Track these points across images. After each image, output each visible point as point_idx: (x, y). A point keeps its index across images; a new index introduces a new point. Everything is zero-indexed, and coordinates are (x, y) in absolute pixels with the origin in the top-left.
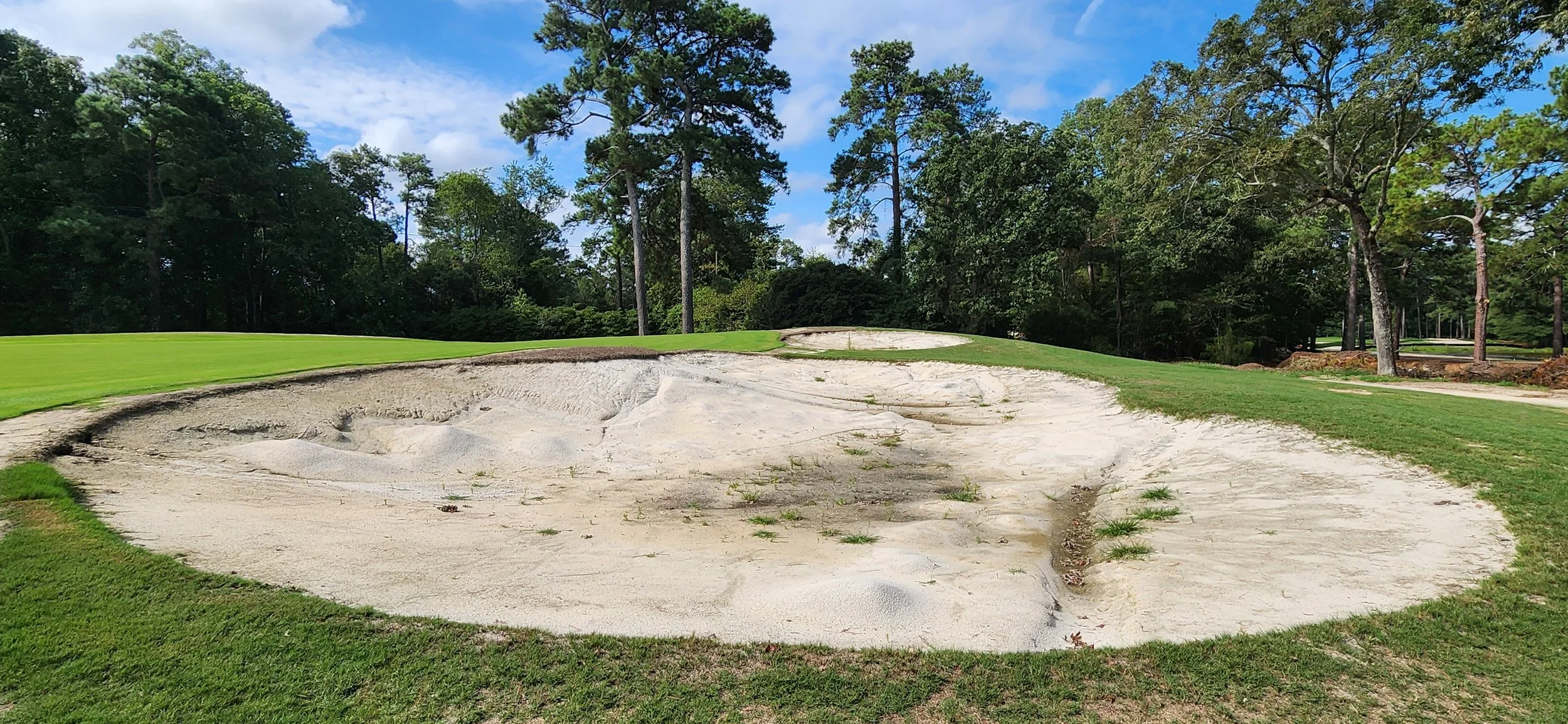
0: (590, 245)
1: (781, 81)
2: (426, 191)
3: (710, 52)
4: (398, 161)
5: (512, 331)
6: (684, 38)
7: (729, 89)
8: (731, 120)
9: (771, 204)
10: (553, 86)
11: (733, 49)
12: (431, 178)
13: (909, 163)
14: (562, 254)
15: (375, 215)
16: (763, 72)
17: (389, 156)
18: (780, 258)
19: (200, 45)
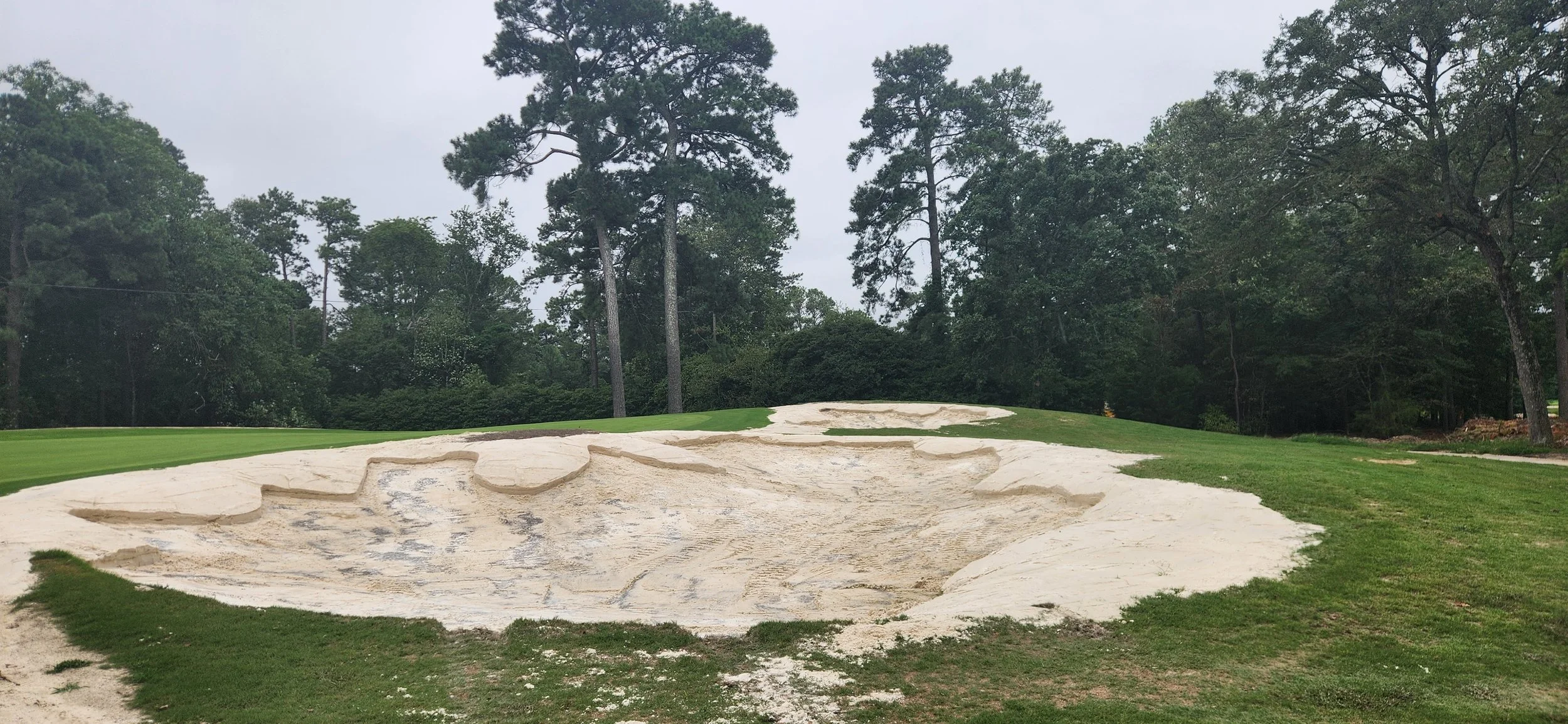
0: (556, 306)
1: (786, 101)
2: (349, 244)
3: (697, 70)
4: (315, 208)
5: (457, 417)
6: (667, 53)
7: (722, 113)
8: (725, 150)
9: (785, 248)
10: (507, 117)
11: (726, 65)
12: (358, 227)
13: (948, 194)
14: (524, 316)
15: (285, 275)
16: (762, 92)
17: (304, 202)
18: (805, 314)
19: (76, 78)
